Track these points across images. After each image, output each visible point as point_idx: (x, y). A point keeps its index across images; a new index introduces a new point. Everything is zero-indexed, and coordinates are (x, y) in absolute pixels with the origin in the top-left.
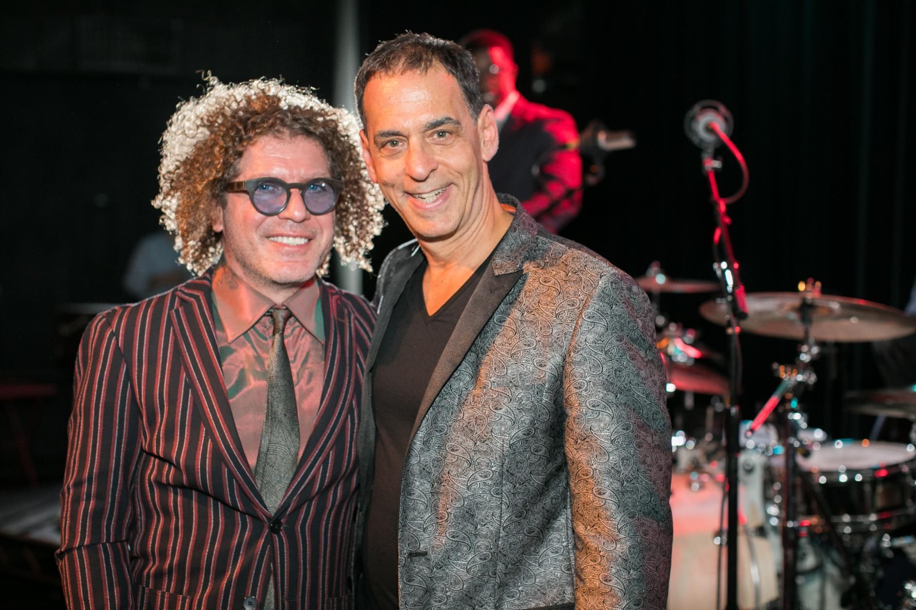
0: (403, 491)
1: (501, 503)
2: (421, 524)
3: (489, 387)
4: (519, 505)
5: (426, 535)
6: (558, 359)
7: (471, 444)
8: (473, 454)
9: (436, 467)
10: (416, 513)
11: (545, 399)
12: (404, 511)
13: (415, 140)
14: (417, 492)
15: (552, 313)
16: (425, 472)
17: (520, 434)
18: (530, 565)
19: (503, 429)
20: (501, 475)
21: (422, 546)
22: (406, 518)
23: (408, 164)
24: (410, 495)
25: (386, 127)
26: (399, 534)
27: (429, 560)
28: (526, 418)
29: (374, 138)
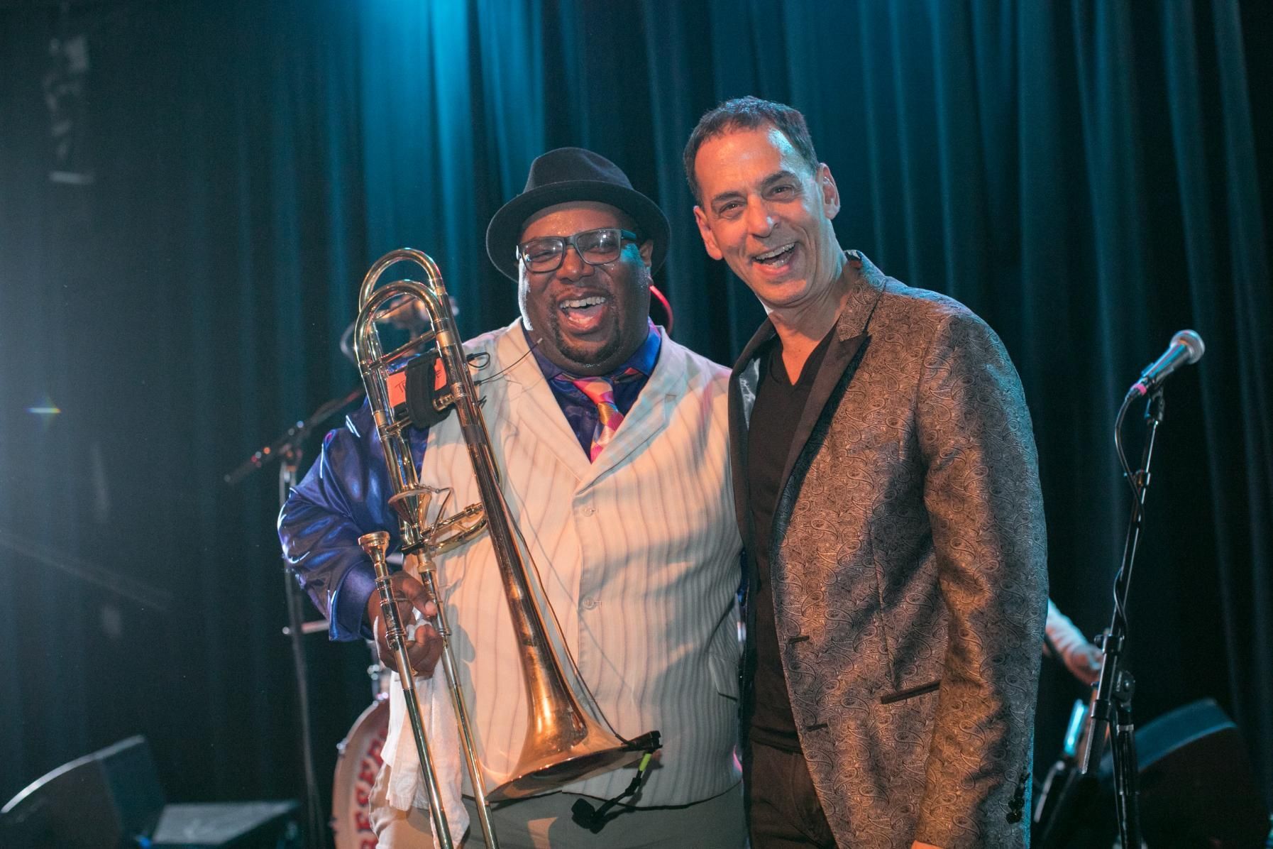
0: (773, 575)
1: (876, 573)
2: (798, 608)
3: (846, 455)
4: (895, 572)
5: (805, 619)
6: (908, 413)
7: (834, 515)
8: (837, 525)
9: (804, 546)
10: (792, 597)
11: (902, 458)
12: (779, 596)
13: (754, 199)
14: (791, 576)
15: (897, 368)
16: (795, 553)
17: (882, 497)
18: (923, 636)
19: (863, 495)
20: (870, 543)
21: (803, 631)
22: (781, 603)
23: (748, 222)
24: (783, 579)
25: (722, 188)
26: (776, 620)
27: (812, 644)
28: (884, 479)
29: (712, 204)
